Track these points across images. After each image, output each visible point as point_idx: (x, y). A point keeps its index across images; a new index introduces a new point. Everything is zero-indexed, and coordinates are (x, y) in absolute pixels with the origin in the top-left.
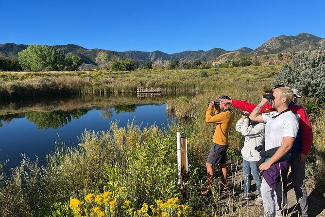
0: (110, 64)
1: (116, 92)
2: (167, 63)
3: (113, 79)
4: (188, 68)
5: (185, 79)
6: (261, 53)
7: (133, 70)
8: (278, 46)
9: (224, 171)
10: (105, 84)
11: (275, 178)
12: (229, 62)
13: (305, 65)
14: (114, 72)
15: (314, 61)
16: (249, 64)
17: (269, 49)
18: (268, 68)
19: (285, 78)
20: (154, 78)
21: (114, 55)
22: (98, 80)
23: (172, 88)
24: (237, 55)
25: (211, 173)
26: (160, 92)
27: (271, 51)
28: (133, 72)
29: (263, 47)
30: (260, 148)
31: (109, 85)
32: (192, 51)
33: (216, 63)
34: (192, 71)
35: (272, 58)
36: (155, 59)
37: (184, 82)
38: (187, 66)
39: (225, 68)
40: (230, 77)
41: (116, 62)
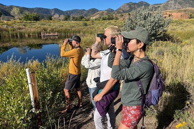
0: (22, 16)
1: (26, 35)
2: (62, 17)
3: (24, 27)
4: (76, 21)
5: (73, 27)
6: (119, 13)
7: (39, 20)
8: (128, 9)
9: (79, 93)
10: (18, 30)
11: (105, 107)
12: (101, 17)
13: (140, 18)
14: (25, 21)
15: (145, 16)
16: (112, 19)
17: (123, 10)
18: (122, 22)
19: (129, 26)
20: (53, 26)
21: (26, 10)
22: (13, 27)
23: (65, 33)
24: (105, 13)
25: (68, 97)
26: (57, 35)
27: (124, 12)
28: (38, 22)
29: (120, 9)
30: (97, 80)
31: (21, 31)
32: (78, 10)
33: (93, 18)
34: (78, 22)
35: (125, 15)
36: (54, 14)
37: (72, 29)
38: (75, 19)
39: (98, 21)
40: (101, 26)
41: (26, 15)
